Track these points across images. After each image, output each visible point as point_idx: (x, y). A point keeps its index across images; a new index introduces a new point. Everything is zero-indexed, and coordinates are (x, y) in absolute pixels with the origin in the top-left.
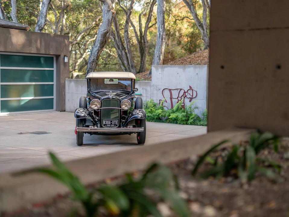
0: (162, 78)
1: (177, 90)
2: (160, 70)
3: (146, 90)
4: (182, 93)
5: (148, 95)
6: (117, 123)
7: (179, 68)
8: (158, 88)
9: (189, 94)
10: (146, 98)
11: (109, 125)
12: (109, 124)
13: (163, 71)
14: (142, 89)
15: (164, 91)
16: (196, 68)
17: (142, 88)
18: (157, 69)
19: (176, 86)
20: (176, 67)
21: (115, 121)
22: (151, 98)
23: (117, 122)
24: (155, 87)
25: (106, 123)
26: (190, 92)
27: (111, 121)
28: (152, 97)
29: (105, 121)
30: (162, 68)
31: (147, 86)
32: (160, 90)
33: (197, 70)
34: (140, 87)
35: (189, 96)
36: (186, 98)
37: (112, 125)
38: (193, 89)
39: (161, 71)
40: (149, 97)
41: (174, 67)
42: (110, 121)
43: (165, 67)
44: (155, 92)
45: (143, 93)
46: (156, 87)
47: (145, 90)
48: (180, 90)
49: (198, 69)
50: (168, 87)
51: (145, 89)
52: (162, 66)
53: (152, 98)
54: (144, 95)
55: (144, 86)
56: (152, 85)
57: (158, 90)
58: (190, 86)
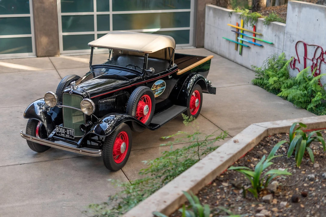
0: (298, 23)
1: (313, 47)
2: (297, 9)
3: (279, 38)
4: (319, 52)
5: (280, 47)
6: (73, 134)
8: (292, 39)
10: (278, 51)
11: (63, 135)
12: (63, 133)
13: (301, 12)
14: (274, 35)
15: (298, 44)
19: (313, 41)
20: (316, 9)
21: (70, 131)
23: (73, 132)
24: (289, 36)
25: (59, 130)
27: (66, 130)
29: (59, 127)
30: (300, 7)
31: (280, 33)
32: (294, 42)
34: (273, 32)
37: (67, 135)
39: (298, 12)
40: (281, 49)
42: (64, 129)
43: (303, 7)
44: (288, 43)
45: (275, 41)
46: (290, 36)
47: (277, 37)
48: (316, 47)
50: (304, 39)
53: (284, 51)
54: (276, 45)
55: (277, 31)
56: (286, 32)
57: (291, 42)
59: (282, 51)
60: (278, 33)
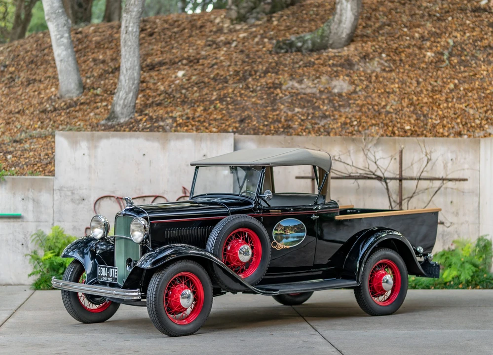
0: (90, 166)
2: (84, 145)
3: (36, 202)
5: (44, 217)
7: (148, 140)
8: (77, 197)
10: (38, 226)
13: (96, 147)
14: (20, 199)
15: (98, 202)
16: (201, 141)
17: (23, 197)
18: (74, 143)
19: (140, 190)
20: (138, 138)
22: (53, 224)
24: (69, 193)
28: (59, 221)
30: (92, 139)
31: (40, 191)
32: (86, 201)
33: (204, 145)
34: (14, 194)
39: (89, 148)
40: (46, 222)
41: (131, 137)
43: (100, 138)
44: (69, 207)
45: (26, 210)
46: (73, 193)
47: (31, 202)
48: (153, 198)
49: (208, 143)
50: (114, 192)
51: (34, 200)
52: (93, 136)
53: (56, 224)
54: (30, 216)
55: (28, 190)
56: (55, 188)
57: (77, 202)
58: (184, 188)
59: (51, 223)
60: (30, 194)
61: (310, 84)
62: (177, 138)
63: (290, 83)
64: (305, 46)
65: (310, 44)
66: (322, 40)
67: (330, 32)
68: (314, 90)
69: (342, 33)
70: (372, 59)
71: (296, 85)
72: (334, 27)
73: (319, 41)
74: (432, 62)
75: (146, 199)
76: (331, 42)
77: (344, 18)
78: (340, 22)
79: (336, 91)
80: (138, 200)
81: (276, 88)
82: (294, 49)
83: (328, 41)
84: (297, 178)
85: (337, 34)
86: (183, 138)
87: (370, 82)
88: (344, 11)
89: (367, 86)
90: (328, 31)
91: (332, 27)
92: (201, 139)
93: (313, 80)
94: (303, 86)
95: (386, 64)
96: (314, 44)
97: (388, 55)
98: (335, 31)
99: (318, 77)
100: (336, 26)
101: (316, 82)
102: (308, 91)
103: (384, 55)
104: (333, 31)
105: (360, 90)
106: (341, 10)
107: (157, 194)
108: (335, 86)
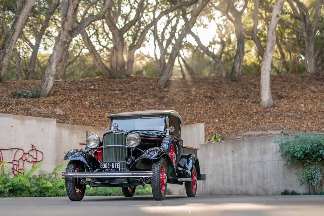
1: (10, 150)
4: (20, 154)
7: (14, 119)
9: (30, 157)
16: (40, 121)
19: (10, 145)
20: (9, 117)
26: (33, 153)
33: (42, 123)
35: (31, 159)
36: (26, 161)
38: (36, 149)
41: (5, 116)
49: (44, 123)
58: (33, 145)
61: (44, 110)
62: (29, 119)
63: (35, 109)
64: (29, 95)
65: (31, 94)
66: (37, 93)
67: (42, 90)
68: (48, 112)
69: (47, 90)
70: (65, 102)
71: (38, 109)
72: (43, 87)
73: (35, 93)
74: (90, 106)
75: (13, 150)
76: (41, 94)
77: (49, 84)
78: (47, 85)
79: (58, 113)
80: (8, 150)
81: (28, 110)
82: (22, 97)
83: (40, 94)
84: (80, 144)
85: (45, 90)
86: (32, 119)
87: (71, 111)
88: (49, 80)
89: (71, 113)
90: (40, 89)
91: (42, 88)
92: (41, 121)
93: (46, 108)
94: (41, 110)
95: (72, 105)
96: (33, 94)
97: (70, 102)
98: (44, 89)
99: (47, 107)
100: (45, 87)
101: (47, 109)
102: (45, 112)
103: (69, 101)
104: (43, 89)
105: (69, 114)
106: (48, 80)
107: (19, 148)
108: (56, 112)
